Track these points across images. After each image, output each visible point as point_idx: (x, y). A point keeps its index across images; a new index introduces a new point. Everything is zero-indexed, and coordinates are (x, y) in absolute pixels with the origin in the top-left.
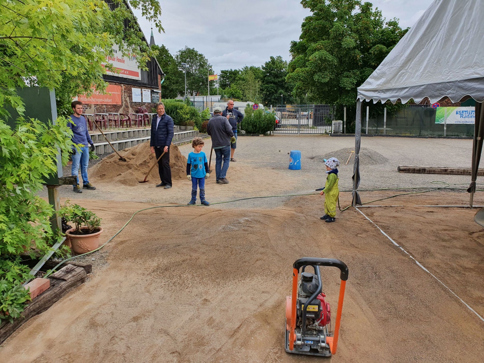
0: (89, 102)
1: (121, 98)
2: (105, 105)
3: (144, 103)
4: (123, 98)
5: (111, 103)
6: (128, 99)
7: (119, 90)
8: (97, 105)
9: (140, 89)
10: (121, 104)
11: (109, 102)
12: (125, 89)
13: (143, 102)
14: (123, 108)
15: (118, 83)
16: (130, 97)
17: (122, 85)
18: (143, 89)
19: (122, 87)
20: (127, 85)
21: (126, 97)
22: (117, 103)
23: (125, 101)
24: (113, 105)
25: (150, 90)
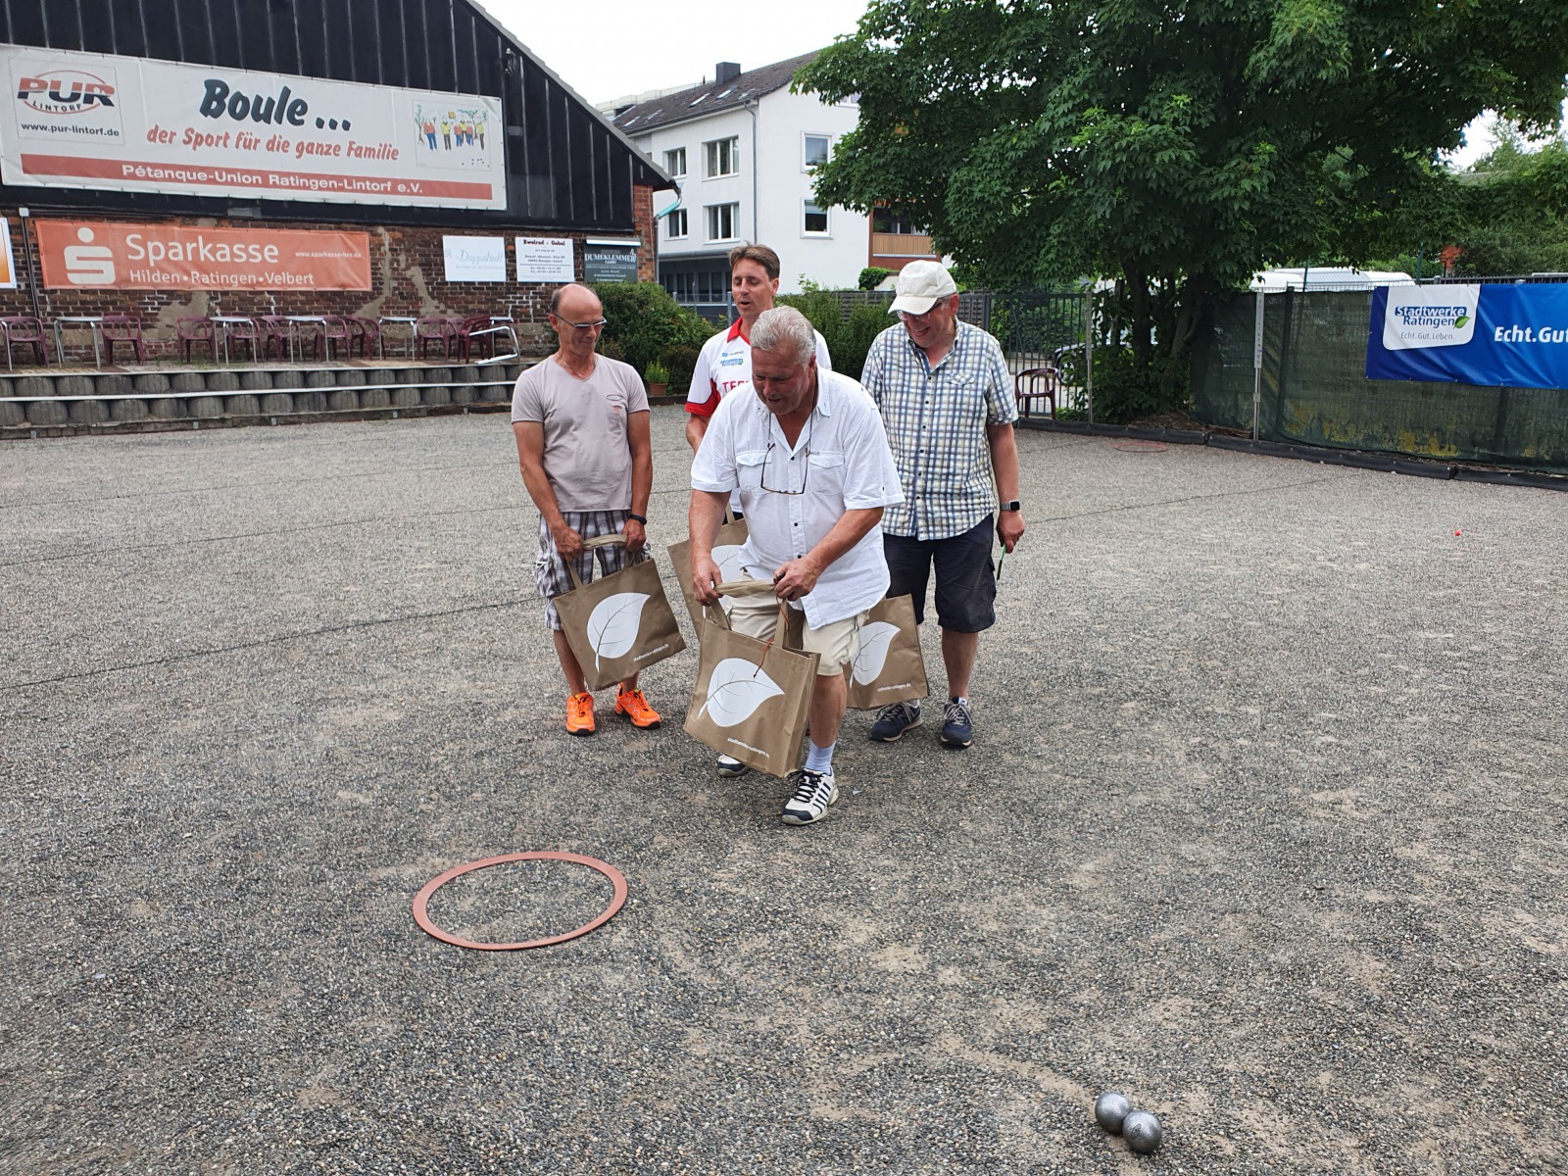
0: (176, 283)
1: (369, 272)
2: (270, 293)
3: (520, 283)
4: (386, 270)
5: (308, 285)
6: (416, 275)
7: (359, 245)
8: (225, 293)
9: (501, 240)
10: (369, 288)
11: (295, 285)
12: (395, 240)
13: (521, 278)
14: (382, 299)
15: (357, 224)
16: (434, 263)
17: (381, 230)
18: (519, 240)
19: (374, 234)
20: (409, 230)
21: (403, 265)
22: (343, 286)
23: (396, 279)
24: (322, 294)
25: (569, 242)
